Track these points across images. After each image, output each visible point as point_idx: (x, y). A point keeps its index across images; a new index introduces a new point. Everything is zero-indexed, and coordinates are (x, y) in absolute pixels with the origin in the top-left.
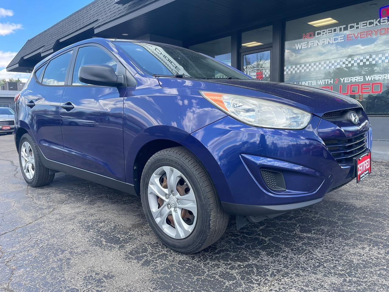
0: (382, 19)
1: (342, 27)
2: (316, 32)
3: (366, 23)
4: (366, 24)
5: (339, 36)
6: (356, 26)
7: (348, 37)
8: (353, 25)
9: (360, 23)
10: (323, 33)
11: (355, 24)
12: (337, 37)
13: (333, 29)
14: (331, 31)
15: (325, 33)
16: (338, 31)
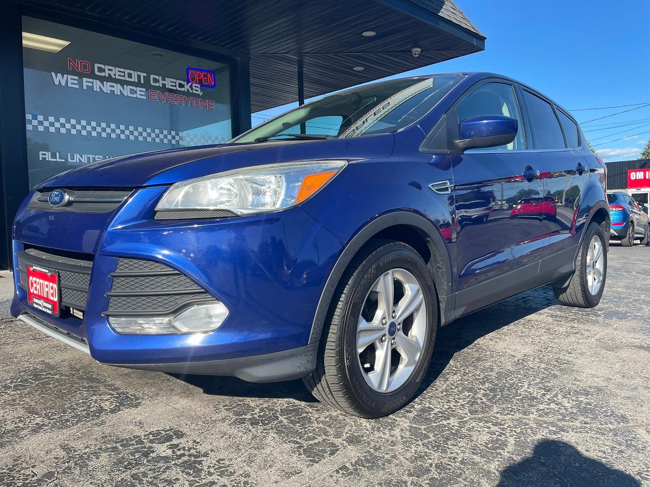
0: (194, 85)
1: (143, 75)
2: (96, 65)
3: (176, 83)
5: (138, 89)
6: (161, 82)
7: (151, 95)
8: (157, 77)
9: (166, 78)
10: (110, 72)
11: (160, 77)
12: (135, 89)
13: (127, 71)
14: (123, 74)
15: (112, 74)
16: (134, 79)
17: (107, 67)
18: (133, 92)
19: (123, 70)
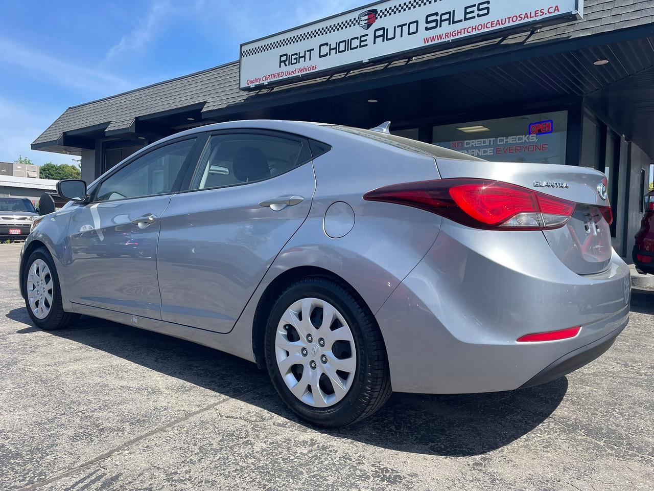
0: (531, 135)
1: (492, 139)
2: (465, 142)
3: (516, 138)
4: (514, 139)
5: (489, 149)
6: (505, 140)
7: (497, 151)
8: (502, 138)
9: (509, 137)
11: (505, 137)
12: (486, 149)
13: (483, 140)
14: (480, 143)
15: (474, 144)
16: (487, 143)
17: (471, 141)
18: (485, 152)
19: (480, 140)
